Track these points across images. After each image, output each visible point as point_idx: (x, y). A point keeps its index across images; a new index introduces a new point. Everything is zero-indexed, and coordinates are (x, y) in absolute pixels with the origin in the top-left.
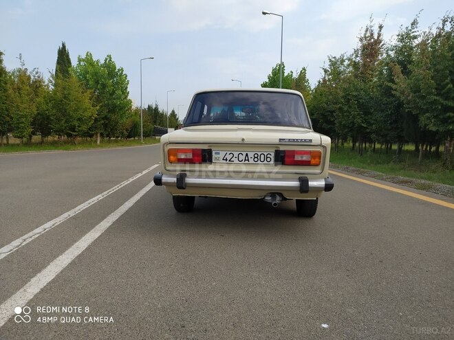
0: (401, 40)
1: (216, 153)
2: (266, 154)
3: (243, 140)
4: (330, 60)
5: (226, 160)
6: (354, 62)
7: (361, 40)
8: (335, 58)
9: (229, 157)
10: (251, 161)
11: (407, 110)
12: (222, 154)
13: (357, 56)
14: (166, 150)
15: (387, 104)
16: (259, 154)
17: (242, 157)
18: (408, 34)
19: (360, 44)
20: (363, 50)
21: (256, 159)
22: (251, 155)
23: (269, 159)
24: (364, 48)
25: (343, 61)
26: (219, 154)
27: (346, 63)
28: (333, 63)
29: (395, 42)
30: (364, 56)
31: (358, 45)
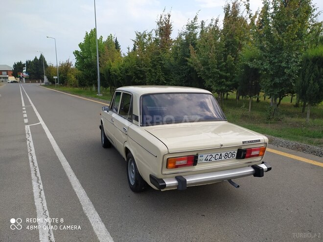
0: (189, 29)
1: (200, 157)
2: (232, 152)
3: (222, 145)
4: (137, 34)
5: (207, 160)
6: (156, 38)
7: (158, 24)
8: (140, 33)
9: (209, 158)
10: (223, 158)
11: (199, 76)
12: (205, 156)
13: (157, 35)
14: (165, 159)
15: (182, 70)
16: (228, 153)
17: (218, 157)
18: (192, 25)
19: (158, 27)
20: (160, 31)
21: (226, 157)
22: (223, 154)
23: (233, 156)
24: (161, 29)
25: (145, 36)
26: (203, 156)
27: (147, 37)
28: (139, 37)
29: (185, 30)
30: (161, 35)
31: (157, 27)
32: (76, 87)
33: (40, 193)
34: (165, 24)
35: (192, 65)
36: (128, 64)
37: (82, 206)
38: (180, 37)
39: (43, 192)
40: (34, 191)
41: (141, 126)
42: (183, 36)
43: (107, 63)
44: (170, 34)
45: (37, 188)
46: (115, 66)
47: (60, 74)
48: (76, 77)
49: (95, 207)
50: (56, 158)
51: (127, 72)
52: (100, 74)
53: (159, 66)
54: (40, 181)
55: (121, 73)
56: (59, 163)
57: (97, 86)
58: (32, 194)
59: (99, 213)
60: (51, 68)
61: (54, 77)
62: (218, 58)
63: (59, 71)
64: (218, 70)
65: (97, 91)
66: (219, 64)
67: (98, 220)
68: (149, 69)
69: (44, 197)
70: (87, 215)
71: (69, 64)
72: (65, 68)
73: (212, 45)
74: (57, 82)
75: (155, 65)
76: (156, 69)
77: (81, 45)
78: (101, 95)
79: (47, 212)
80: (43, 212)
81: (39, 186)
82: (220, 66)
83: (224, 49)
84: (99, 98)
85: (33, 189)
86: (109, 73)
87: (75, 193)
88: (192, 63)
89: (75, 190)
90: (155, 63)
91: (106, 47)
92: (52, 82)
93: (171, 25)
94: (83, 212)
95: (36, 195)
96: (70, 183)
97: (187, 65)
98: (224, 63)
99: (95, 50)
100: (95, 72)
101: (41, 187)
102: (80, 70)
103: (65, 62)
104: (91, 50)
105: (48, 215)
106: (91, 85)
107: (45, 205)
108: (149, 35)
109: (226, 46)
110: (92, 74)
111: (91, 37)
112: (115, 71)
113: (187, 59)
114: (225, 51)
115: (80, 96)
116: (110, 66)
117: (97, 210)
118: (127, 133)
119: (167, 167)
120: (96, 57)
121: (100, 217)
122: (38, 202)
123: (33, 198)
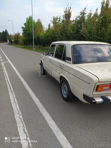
0: (81, 14)
6: (63, 20)
7: (65, 12)
8: (55, 17)
13: (63, 18)
14: (96, 85)
15: (76, 36)
18: (83, 12)
24: (66, 15)
25: (57, 19)
27: (58, 20)
28: (54, 19)
29: (79, 15)
30: (66, 18)
31: (64, 14)
32: (23, 45)
33: (14, 100)
34: (68, 12)
35: (82, 34)
36: (48, 34)
37: (39, 109)
38: (76, 19)
39: (15, 99)
40: (11, 98)
41: (73, 64)
42: (78, 18)
43: (38, 33)
44: (70, 17)
45: (12, 96)
46: (41, 35)
47: (15, 39)
48: (22, 40)
49: (46, 110)
50: (20, 80)
51: (48, 37)
52: (34, 39)
53: (64, 35)
54: (13, 93)
55: (45, 38)
56: (22, 83)
57: (32, 45)
58: (10, 100)
59: (50, 114)
60: (11, 36)
61: (12, 40)
62: (97, 30)
63: (15, 37)
64: (96, 36)
65: (33, 47)
66: (97, 33)
67: (50, 119)
68: (59, 36)
69: (17, 102)
70: (43, 114)
71: (19, 34)
72: (17, 36)
73: (94, 23)
74: (14, 43)
75: (62, 34)
76: (62, 36)
77: (25, 24)
78: (35, 49)
79: (20, 112)
80: (18, 112)
81: (13, 95)
82: (97, 34)
83: (100, 25)
84: (34, 50)
85: (10, 97)
86: (38, 38)
87: (33, 100)
88: (82, 33)
89: (33, 98)
90: (62, 33)
91: (37, 25)
92: (11, 43)
93: (71, 13)
94: (40, 113)
95: (12, 101)
96: (29, 94)
97: (79, 33)
98: (100, 32)
99: (32, 27)
100: (32, 38)
101: (14, 96)
102: (25, 37)
103: (17, 33)
104: (30, 27)
105: (21, 114)
106: (29, 44)
107: (18, 107)
108: (59, 18)
109: (102, 23)
110: (30, 39)
111: (30, 20)
112: (42, 37)
113: (80, 30)
114: (101, 26)
115: (25, 49)
116: (39, 35)
117: (48, 111)
118: (62, 68)
119: (96, 90)
120: (32, 30)
121: (51, 117)
122: (14, 105)
123: (11, 103)
